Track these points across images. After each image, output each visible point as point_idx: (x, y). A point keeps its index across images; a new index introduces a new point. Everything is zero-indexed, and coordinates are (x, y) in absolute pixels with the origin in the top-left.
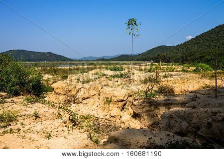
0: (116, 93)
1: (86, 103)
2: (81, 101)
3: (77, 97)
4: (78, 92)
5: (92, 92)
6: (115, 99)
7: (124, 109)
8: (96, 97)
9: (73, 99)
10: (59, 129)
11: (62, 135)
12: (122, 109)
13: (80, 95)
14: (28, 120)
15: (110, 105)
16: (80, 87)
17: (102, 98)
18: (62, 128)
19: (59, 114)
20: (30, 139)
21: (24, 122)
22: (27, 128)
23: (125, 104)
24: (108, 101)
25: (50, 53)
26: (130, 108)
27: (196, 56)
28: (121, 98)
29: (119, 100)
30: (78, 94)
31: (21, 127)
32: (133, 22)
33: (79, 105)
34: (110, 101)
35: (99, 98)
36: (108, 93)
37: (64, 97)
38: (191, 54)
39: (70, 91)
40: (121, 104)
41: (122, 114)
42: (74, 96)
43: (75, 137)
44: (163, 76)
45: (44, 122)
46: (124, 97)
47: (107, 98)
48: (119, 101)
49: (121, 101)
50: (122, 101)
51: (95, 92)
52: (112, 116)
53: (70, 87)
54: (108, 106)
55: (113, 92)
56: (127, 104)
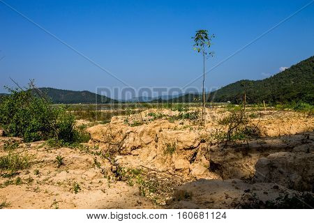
0: (183, 137)
1: (136, 153)
2: (129, 152)
3: (124, 146)
4: (125, 137)
5: (146, 139)
6: (181, 146)
7: (194, 160)
8: (152, 146)
9: (118, 149)
10: (94, 181)
11: (98, 188)
12: (192, 161)
13: (129, 142)
14: (47, 168)
15: (174, 155)
16: (128, 131)
17: (160, 146)
18: (98, 180)
19: (96, 163)
20: (46, 192)
21: (41, 170)
22: (43, 178)
23: (196, 154)
24: (170, 149)
25: (87, 92)
26: (203, 158)
27: (292, 94)
28: (190, 144)
29: (186, 147)
30: (126, 141)
31: (34, 177)
32: (203, 35)
33: (127, 156)
34: (173, 150)
35: (156, 147)
36: (169, 137)
37: (104, 145)
38: (285, 91)
39: (114, 137)
40: (190, 153)
41: (191, 166)
42: (119, 144)
43: (119, 191)
44: (250, 116)
45: (71, 171)
46: (194, 143)
47: (168, 145)
48: (186, 149)
49: (189, 149)
50: (191, 148)
51: (149, 139)
52: (176, 170)
53: (113, 132)
54: (169, 156)
55: (177, 135)
56: (199, 153)
